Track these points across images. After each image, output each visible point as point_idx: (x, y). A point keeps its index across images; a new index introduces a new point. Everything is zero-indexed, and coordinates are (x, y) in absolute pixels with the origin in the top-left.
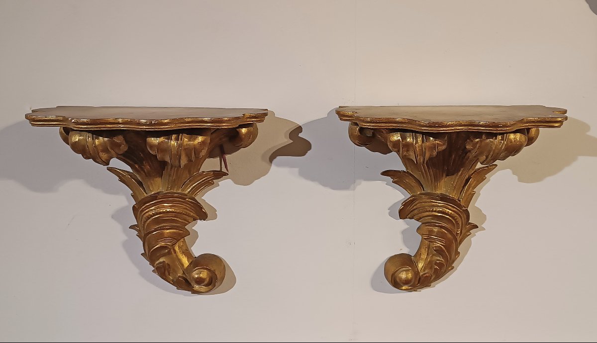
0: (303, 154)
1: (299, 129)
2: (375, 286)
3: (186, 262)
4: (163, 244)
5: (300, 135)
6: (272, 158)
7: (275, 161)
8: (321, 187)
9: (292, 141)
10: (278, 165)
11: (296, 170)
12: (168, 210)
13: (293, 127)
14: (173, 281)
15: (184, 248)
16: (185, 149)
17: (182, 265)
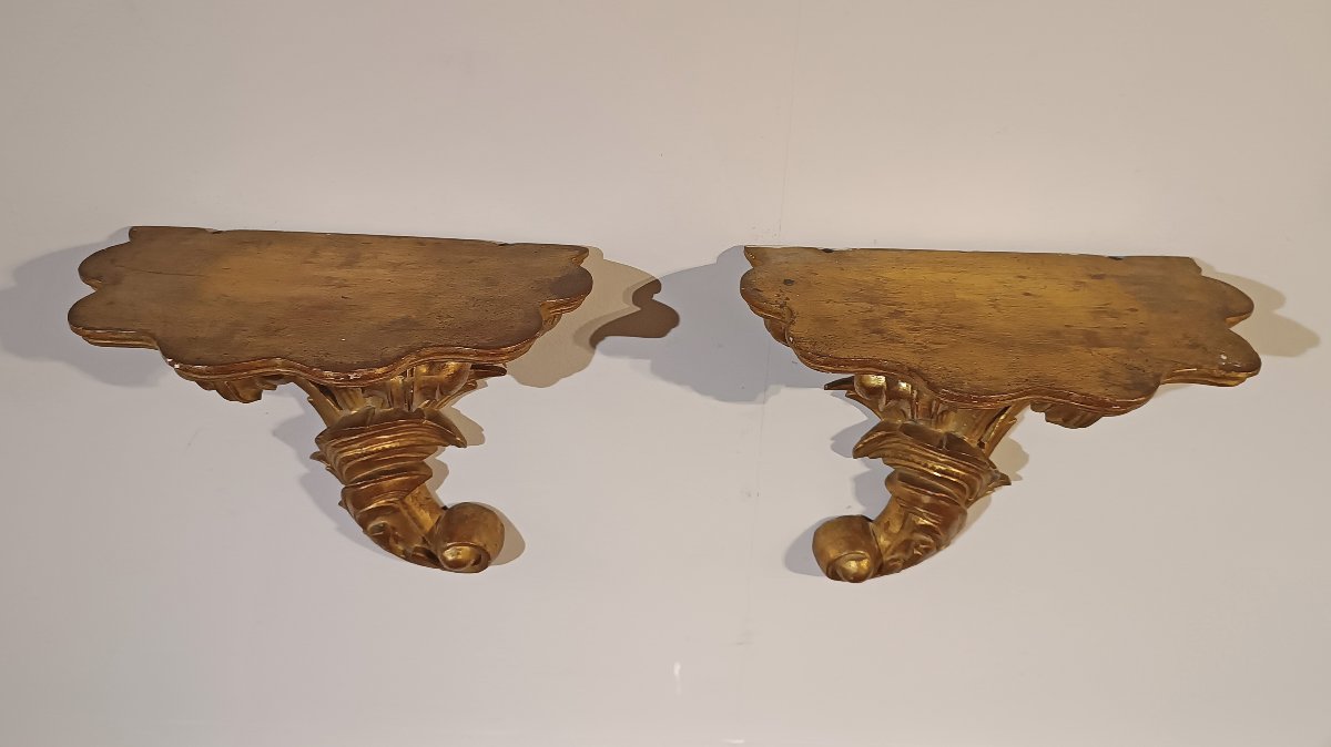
0: (661, 333)
1: (655, 286)
2: (791, 562)
3: (428, 519)
4: (382, 502)
5: (656, 297)
6: (595, 340)
7: (602, 344)
8: (696, 396)
9: (639, 309)
10: (608, 353)
11: (646, 363)
12: (387, 446)
13: (641, 282)
14: (404, 552)
15: (422, 497)
16: (421, 389)
17: (421, 527)
